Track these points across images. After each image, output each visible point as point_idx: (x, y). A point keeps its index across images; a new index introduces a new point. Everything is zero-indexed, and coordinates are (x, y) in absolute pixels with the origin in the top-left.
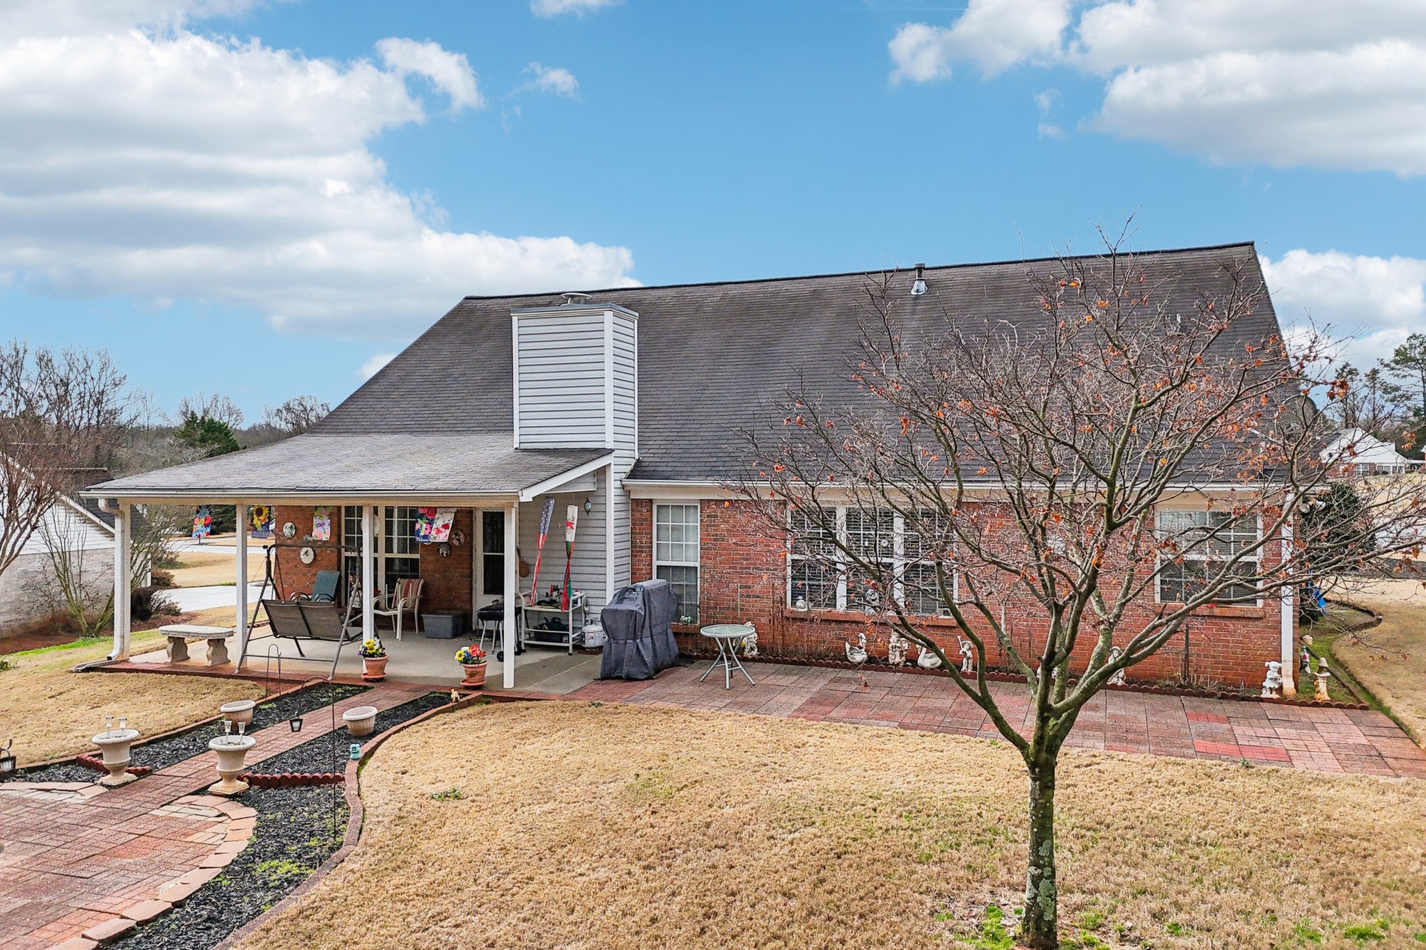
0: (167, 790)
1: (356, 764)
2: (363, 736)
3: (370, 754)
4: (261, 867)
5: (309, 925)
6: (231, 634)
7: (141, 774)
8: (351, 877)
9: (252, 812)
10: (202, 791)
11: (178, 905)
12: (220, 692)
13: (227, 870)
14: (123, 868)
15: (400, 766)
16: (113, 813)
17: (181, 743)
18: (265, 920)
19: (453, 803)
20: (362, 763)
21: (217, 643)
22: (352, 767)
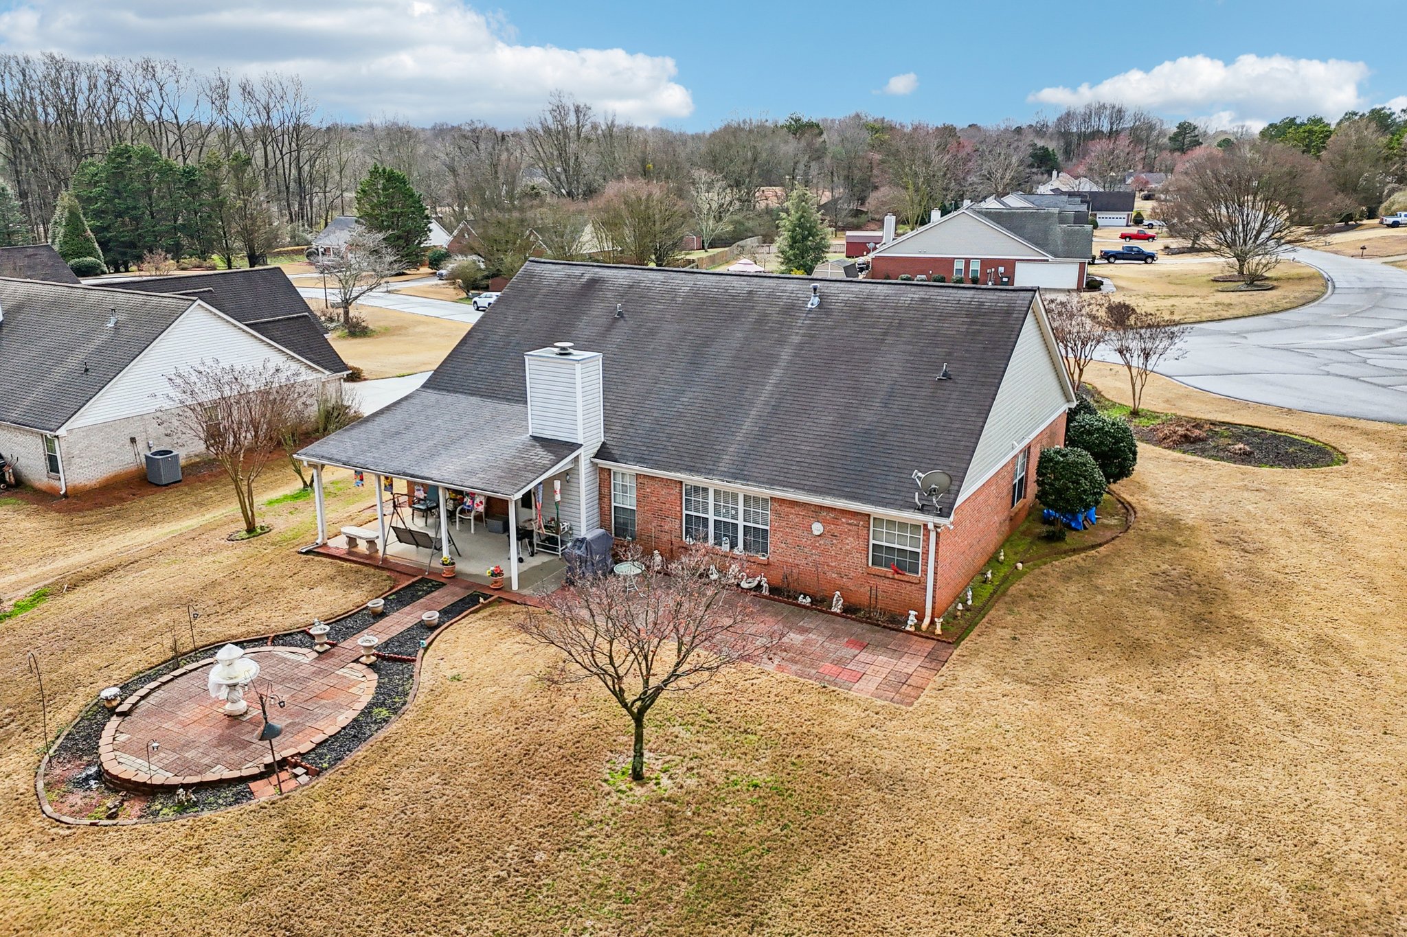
0: (342, 658)
1: (423, 651)
2: (432, 628)
3: (430, 644)
4: (376, 711)
5: (386, 745)
6: (378, 537)
7: (333, 645)
8: (405, 723)
9: (376, 676)
10: (357, 661)
11: (344, 728)
12: (371, 582)
13: (363, 712)
14: (324, 705)
15: (441, 654)
16: (321, 671)
17: (350, 623)
18: (371, 741)
19: (456, 682)
20: (426, 649)
21: (371, 542)
22: (421, 652)
